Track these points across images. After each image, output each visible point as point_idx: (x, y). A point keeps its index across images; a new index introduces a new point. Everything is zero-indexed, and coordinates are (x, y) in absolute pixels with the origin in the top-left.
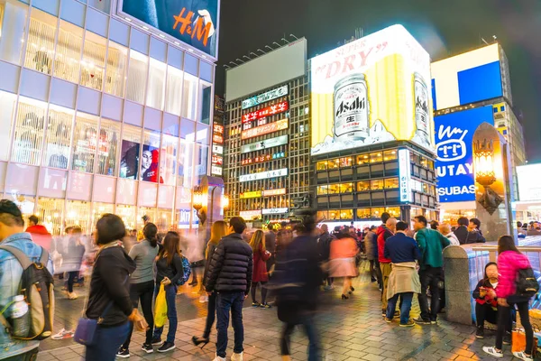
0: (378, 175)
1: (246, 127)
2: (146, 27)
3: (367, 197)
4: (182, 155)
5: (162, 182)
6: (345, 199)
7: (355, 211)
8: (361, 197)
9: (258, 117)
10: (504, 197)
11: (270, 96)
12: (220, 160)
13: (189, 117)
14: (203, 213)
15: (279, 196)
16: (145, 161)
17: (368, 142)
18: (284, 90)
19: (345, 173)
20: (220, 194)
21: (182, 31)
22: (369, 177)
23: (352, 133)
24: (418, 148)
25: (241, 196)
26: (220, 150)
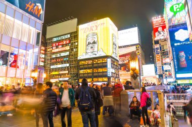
0: (101, 67)
1: (54, 48)
2: (14, 7)
3: (97, 74)
4: (27, 57)
5: (18, 67)
6: (89, 75)
7: (93, 79)
8: (95, 74)
9: (59, 45)
10: (139, 75)
11: (63, 37)
12: (43, 60)
13: (31, 43)
14: (35, 80)
15: (65, 74)
16: (11, 59)
17: (97, 56)
18: (69, 36)
19: (89, 66)
20: (42, 73)
21: (29, 10)
22: (97, 68)
23: (92, 52)
24: (113, 58)
25: (51, 74)
26: (43, 56)
